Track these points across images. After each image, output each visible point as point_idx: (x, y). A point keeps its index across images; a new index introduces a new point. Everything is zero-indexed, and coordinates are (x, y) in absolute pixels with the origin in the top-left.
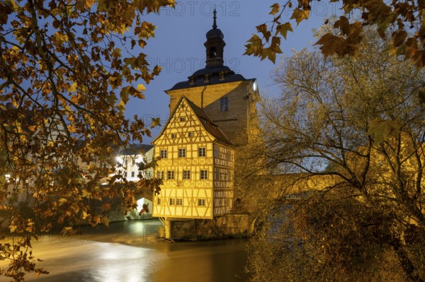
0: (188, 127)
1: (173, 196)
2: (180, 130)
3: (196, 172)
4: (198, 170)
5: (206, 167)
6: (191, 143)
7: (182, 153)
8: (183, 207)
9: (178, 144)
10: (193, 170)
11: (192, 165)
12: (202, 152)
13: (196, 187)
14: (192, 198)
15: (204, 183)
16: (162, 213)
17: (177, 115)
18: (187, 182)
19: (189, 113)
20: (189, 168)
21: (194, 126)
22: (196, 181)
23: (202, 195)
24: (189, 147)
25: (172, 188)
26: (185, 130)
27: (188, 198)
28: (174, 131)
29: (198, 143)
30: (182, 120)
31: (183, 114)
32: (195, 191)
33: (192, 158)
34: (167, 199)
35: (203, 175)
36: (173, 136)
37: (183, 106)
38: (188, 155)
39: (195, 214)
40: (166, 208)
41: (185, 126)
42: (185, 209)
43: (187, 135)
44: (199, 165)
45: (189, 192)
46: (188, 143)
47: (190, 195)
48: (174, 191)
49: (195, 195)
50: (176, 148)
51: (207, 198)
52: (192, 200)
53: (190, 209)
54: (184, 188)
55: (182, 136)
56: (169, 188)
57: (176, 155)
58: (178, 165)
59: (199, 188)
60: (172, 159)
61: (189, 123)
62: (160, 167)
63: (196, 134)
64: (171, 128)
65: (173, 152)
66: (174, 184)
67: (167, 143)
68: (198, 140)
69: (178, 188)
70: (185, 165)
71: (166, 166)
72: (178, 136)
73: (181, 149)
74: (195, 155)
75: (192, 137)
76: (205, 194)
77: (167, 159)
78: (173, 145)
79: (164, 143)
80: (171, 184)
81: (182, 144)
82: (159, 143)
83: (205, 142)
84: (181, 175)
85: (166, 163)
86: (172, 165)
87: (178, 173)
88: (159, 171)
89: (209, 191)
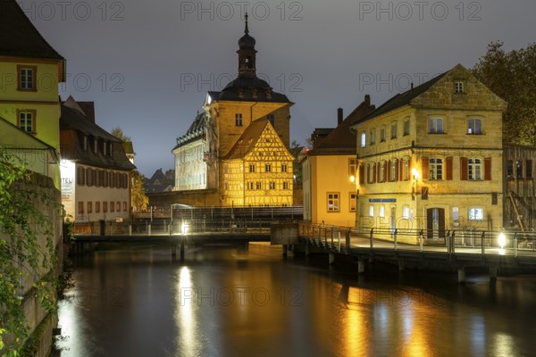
0: (273, 147)
1: (262, 202)
2: (266, 149)
4: (282, 182)
6: (276, 161)
7: (268, 169)
9: (265, 161)
10: (278, 181)
11: (276, 178)
12: (284, 169)
13: (280, 195)
14: (277, 203)
15: (286, 192)
17: (263, 136)
18: (272, 192)
19: (273, 136)
20: (274, 180)
21: (279, 147)
22: (280, 190)
24: (274, 164)
25: (260, 196)
26: (270, 149)
27: (274, 203)
28: (261, 150)
29: (281, 161)
30: (268, 141)
31: (268, 136)
32: (279, 198)
33: (277, 173)
34: (257, 205)
35: (285, 186)
36: (261, 154)
37: (268, 129)
38: (274, 170)
41: (270, 147)
43: (272, 154)
44: (282, 178)
45: (275, 198)
46: (273, 161)
47: (275, 201)
48: (262, 198)
49: (279, 201)
50: (263, 164)
51: (289, 203)
52: (277, 205)
54: (271, 196)
55: (269, 155)
56: (257, 196)
57: (263, 170)
58: (265, 178)
59: (282, 196)
60: (261, 173)
61: (273, 145)
62: (250, 178)
63: (279, 154)
64: (259, 148)
65: (260, 167)
66: (262, 193)
67: (256, 159)
68: (281, 158)
69: (266, 195)
70: (271, 178)
71: (256, 178)
72: (265, 154)
73: (266, 165)
74: (280, 171)
75: (276, 156)
76: (287, 200)
77: (256, 173)
78: (260, 161)
79: (253, 159)
80: (260, 193)
81: (268, 161)
82: (248, 159)
83: (287, 161)
84: (268, 186)
85: (256, 175)
86: (260, 178)
87: (266, 184)
88: (248, 182)
89: (290, 198)
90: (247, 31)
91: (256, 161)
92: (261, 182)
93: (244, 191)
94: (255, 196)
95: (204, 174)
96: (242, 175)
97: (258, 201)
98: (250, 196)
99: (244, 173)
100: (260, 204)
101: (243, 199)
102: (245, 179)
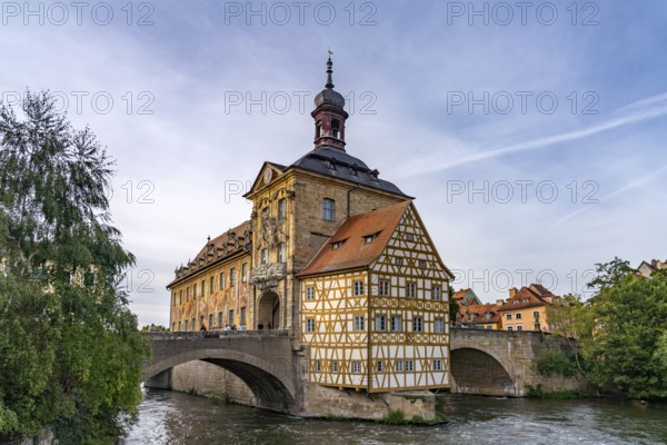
0: (419, 252)
1: (400, 355)
2: (408, 254)
3: (429, 322)
4: (432, 319)
5: (442, 315)
6: (424, 278)
7: (410, 292)
8: (415, 373)
9: (405, 276)
10: (426, 319)
11: (424, 310)
12: (435, 294)
13: (430, 344)
14: (426, 359)
16: (386, 386)
17: (401, 228)
18: (418, 337)
19: (417, 231)
20: (421, 314)
21: (427, 253)
22: (429, 334)
23: (437, 355)
24: (420, 283)
25: (398, 344)
26: (414, 255)
27: (420, 359)
28: (399, 253)
29: (431, 279)
30: (410, 239)
31: (410, 230)
32: (429, 348)
33: (424, 300)
34: (392, 362)
35: (438, 325)
36: (399, 262)
38: (420, 295)
39: (430, 383)
40: (392, 376)
41: (413, 250)
42: (418, 375)
43: (417, 264)
44: (434, 311)
45: (421, 349)
46: (418, 277)
47: (423, 355)
48: (401, 348)
49: (429, 355)
50: (402, 281)
51: (443, 358)
52: (426, 363)
53: (424, 374)
54: (415, 344)
56: (393, 344)
57: (403, 293)
58: (406, 309)
59: (434, 345)
60: (398, 298)
61: (418, 247)
62: (380, 308)
63: (428, 266)
64: (395, 248)
65: (398, 287)
66: (401, 338)
67: (390, 270)
68: (431, 275)
69: (407, 343)
70: (416, 309)
71: (390, 308)
72: (405, 263)
73: (408, 284)
74: (428, 295)
75: (423, 269)
76: (441, 353)
77: (390, 298)
78: (399, 275)
79: (384, 269)
80: (397, 338)
81: (411, 276)
82: (377, 268)
83: (440, 279)
84: (410, 324)
85: (389, 303)
86: (398, 308)
87: (407, 321)
88: (377, 315)
89: (445, 349)
90: (330, 86)
91: (390, 275)
92: (400, 316)
93: (369, 334)
94: (389, 344)
95: (243, 309)
96: (363, 301)
97: (392, 356)
98: (380, 344)
99: (370, 297)
100: (398, 361)
101: (365, 352)
102: (370, 308)
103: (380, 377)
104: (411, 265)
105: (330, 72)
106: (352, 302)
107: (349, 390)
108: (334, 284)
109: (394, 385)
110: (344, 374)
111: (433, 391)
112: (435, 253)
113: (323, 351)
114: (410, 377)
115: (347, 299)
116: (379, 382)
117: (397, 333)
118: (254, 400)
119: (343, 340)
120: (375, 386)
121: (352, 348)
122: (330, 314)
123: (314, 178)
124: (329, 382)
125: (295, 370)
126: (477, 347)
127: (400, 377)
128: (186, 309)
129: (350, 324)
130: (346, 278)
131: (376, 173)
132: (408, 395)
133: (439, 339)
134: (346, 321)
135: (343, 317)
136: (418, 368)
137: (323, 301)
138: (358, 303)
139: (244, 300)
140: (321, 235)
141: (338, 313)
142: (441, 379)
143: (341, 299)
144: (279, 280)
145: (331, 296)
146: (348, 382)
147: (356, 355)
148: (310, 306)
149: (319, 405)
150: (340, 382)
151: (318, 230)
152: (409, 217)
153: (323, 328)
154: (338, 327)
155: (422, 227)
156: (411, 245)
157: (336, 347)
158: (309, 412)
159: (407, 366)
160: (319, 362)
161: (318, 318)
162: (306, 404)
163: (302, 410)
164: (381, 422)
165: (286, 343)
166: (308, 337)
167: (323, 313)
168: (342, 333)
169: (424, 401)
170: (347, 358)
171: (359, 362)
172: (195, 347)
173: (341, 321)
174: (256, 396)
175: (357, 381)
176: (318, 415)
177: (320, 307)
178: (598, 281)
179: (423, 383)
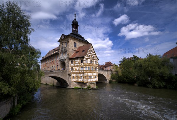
1: (89, 75)
2: (91, 54)
5: (97, 67)
6: (94, 59)
7: (91, 62)
9: (90, 59)
10: (94, 67)
11: (94, 66)
13: (95, 73)
16: (87, 81)
17: (90, 49)
18: (92, 71)
21: (94, 54)
23: (96, 75)
25: (89, 73)
28: (89, 54)
31: (91, 50)
33: (94, 64)
35: (96, 69)
39: (95, 80)
41: (92, 54)
44: (95, 66)
46: (93, 59)
47: (93, 75)
50: (90, 60)
54: (92, 73)
58: (90, 66)
60: (89, 63)
62: (86, 65)
69: (91, 73)
70: (92, 66)
71: (88, 65)
72: (90, 56)
73: (91, 60)
74: (94, 63)
75: (93, 58)
76: (96, 74)
77: (88, 63)
78: (89, 59)
79: (87, 57)
80: (89, 71)
81: (91, 59)
82: (85, 57)
83: (96, 60)
84: (91, 69)
85: (88, 64)
86: (89, 66)
87: (91, 68)
88: (85, 67)
89: (97, 74)
90: (75, 19)
91: (88, 59)
92: (89, 67)
93: (84, 71)
94: (87, 73)
95: (57, 66)
96: (83, 64)
97: (88, 75)
98: (86, 73)
99: (84, 63)
100: (89, 76)
101: (83, 74)
102: (84, 65)
103: (86, 79)
104: (91, 57)
105: (75, 16)
106: (81, 64)
107: (80, 82)
108: (77, 61)
109: (88, 81)
110: (79, 79)
111: (95, 82)
112: (95, 55)
113: (74, 74)
114: (91, 79)
115: (80, 64)
116: (86, 81)
117: (89, 70)
118: (60, 85)
119: (79, 72)
120: (85, 81)
121: (81, 74)
122: (76, 67)
123: (72, 38)
124: (76, 81)
125: (69, 78)
126: (101, 73)
127: (89, 79)
128: (45, 66)
129: (80, 69)
130: (79, 59)
131: (84, 38)
132: (91, 83)
133: (96, 72)
134: (79, 68)
135: (79, 67)
136: (93, 78)
137: (75, 64)
138: (82, 64)
139: (58, 64)
140: (74, 50)
141: (78, 66)
142: (97, 80)
143: (78, 64)
144: (66, 59)
145: (76, 63)
146: (80, 81)
147: (81, 75)
148: (72, 65)
149: (74, 86)
150: (78, 81)
151: (73, 49)
152: (91, 47)
153: (74, 70)
154: (78, 69)
155: (93, 49)
156: (91, 53)
157: (77, 74)
158: (72, 87)
159: (90, 77)
160: (74, 77)
161: (74, 67)
162: (71, 85)
163: (70, 87)
164: (86, 89)
165: (67, 73)
166: (72, 72)
167: (75, 66)
168: (78, 71)
169: (94, 84)
170: (80, 76)
171: (82, 76)
172: (49, 74)
173: (78, 68)
174: (60, 84)
175: (81, 80)
176: (73, 88)
177: (74, 65)
178: (120, 61)
179: (93, 81)
